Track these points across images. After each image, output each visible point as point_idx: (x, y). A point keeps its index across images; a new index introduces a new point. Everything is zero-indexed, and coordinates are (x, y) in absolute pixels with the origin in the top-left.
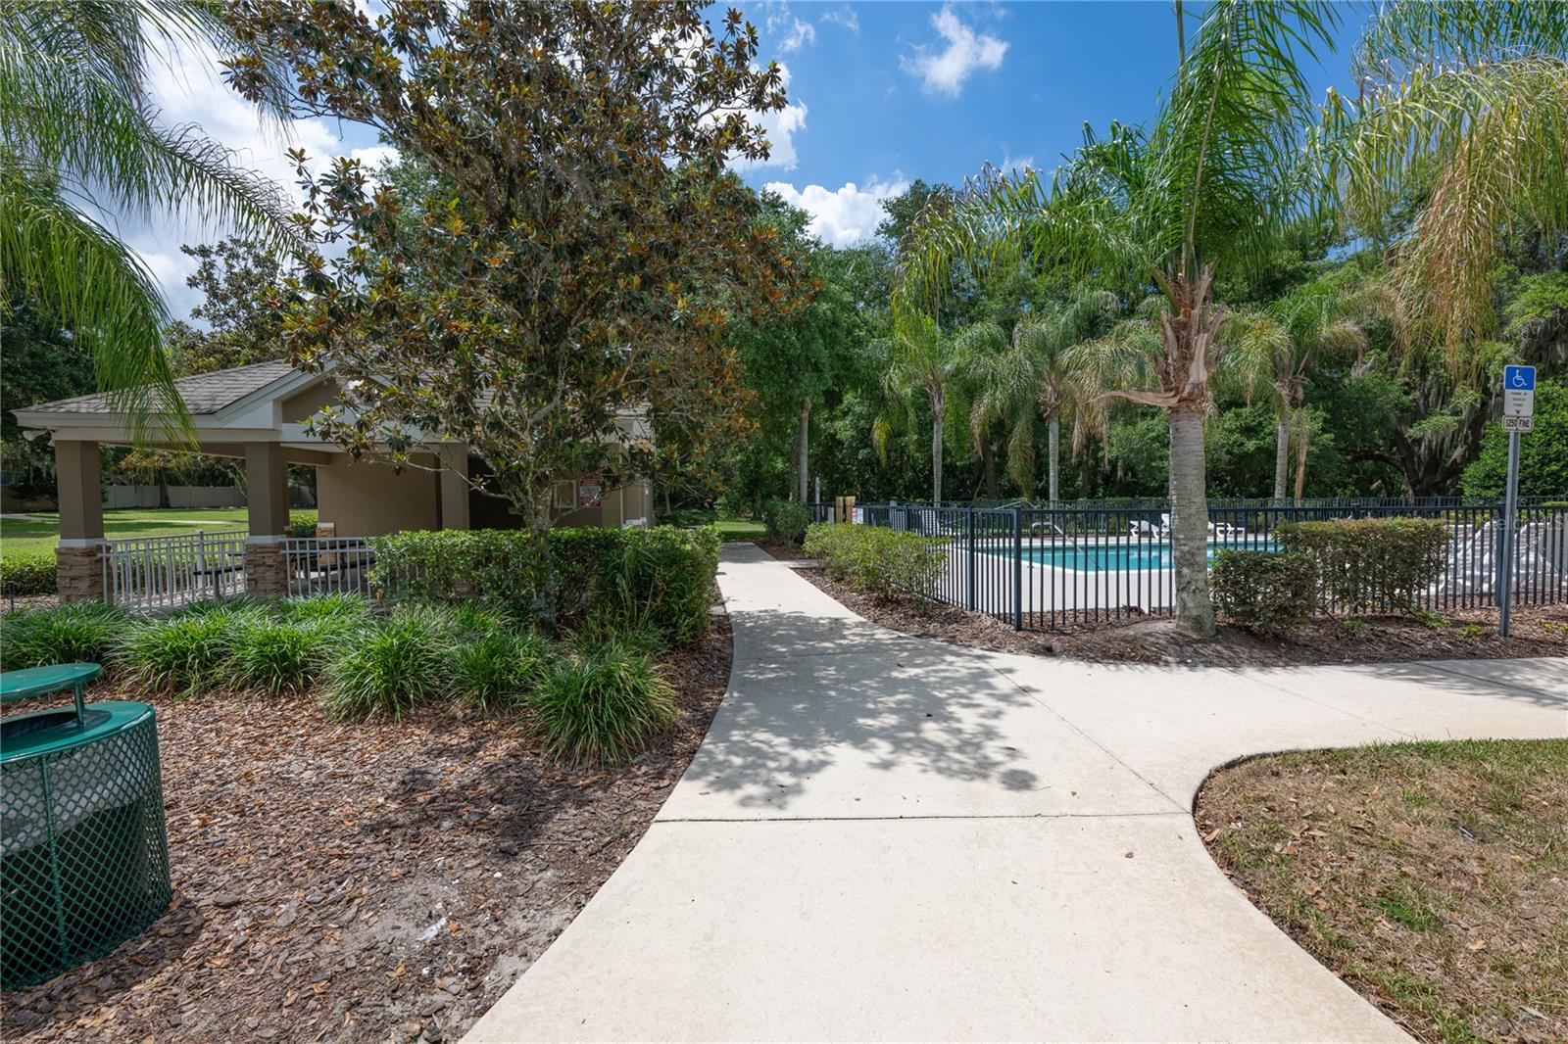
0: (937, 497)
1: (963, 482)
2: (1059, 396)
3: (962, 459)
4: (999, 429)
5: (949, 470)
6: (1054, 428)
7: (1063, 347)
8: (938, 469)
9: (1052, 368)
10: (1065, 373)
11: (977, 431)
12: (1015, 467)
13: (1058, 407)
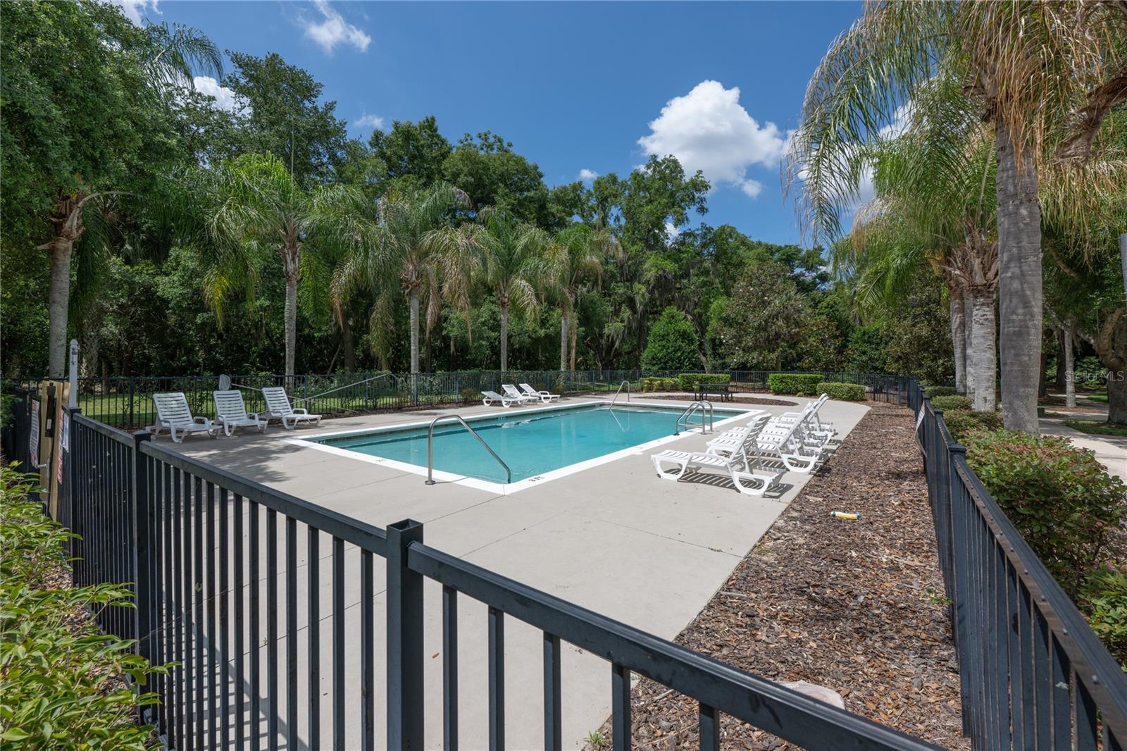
0: (289, 370)
1: (320, 351)
2: (419, 276)
3: (320, 330)
4: (361, 299)
5: (303, 341)
6: (414, 305)
7: (425, 228)
8: (290, 338)
9: (414, 249)
10: (426, 254)
11: (337, 302)
12: (375, 340)
13: (418, 285)
